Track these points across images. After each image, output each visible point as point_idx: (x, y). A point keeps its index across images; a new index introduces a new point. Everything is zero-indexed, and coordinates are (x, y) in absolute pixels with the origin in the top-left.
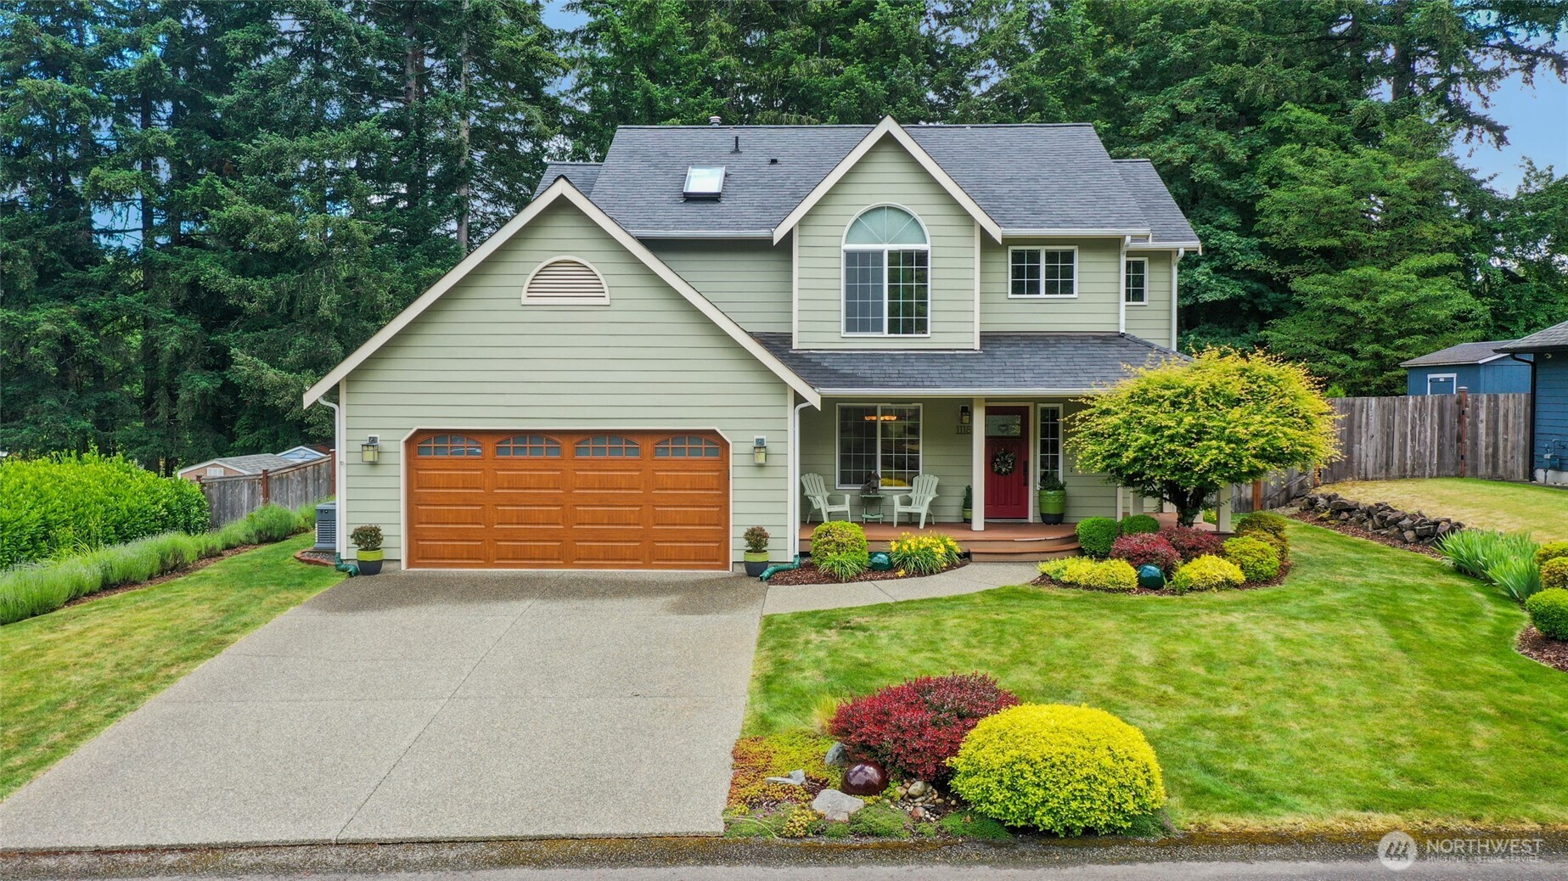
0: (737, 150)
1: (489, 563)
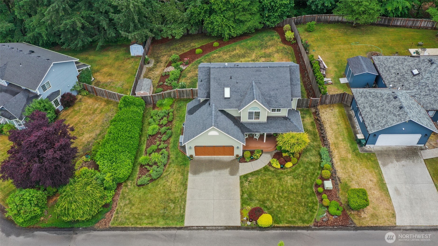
0: (231, 78)
1: (205, 155)
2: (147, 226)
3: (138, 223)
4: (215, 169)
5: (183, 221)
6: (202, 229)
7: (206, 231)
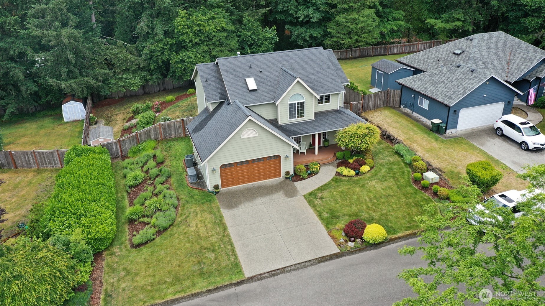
0: (250, 68)
1: (237, 185)
2: (177, 296)
3: (156, 296)
4: (260, 196)
5: (241, 272)
6: (279, 274)
7: (288, 274)
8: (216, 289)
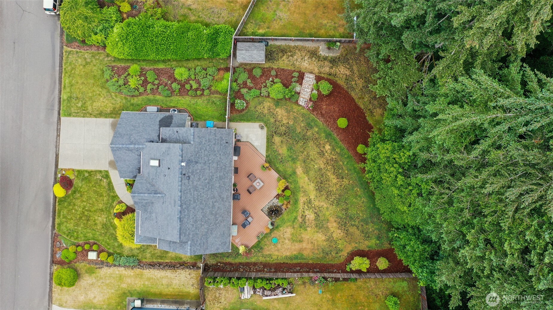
0: (169, 169)
2: (63, 83)
3: (66, 74)
5: (65, 116)
6: (57, 133)
7: (55, 137)
8: (60, 102)
